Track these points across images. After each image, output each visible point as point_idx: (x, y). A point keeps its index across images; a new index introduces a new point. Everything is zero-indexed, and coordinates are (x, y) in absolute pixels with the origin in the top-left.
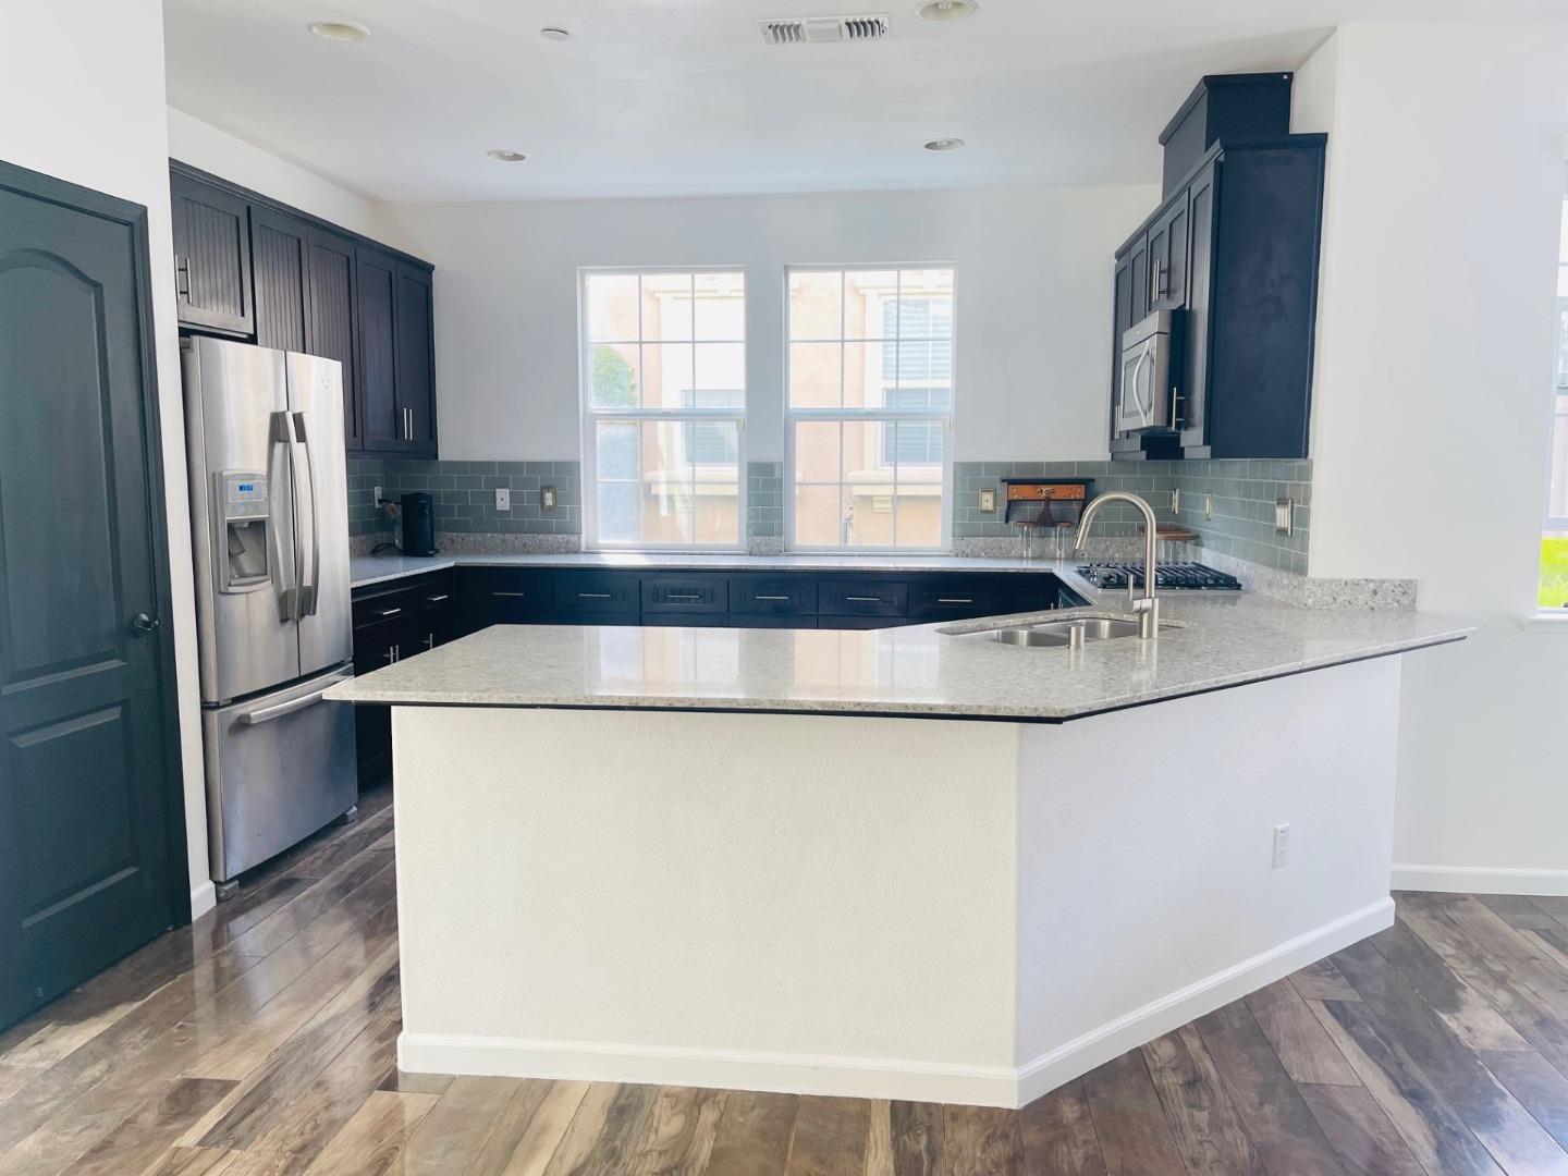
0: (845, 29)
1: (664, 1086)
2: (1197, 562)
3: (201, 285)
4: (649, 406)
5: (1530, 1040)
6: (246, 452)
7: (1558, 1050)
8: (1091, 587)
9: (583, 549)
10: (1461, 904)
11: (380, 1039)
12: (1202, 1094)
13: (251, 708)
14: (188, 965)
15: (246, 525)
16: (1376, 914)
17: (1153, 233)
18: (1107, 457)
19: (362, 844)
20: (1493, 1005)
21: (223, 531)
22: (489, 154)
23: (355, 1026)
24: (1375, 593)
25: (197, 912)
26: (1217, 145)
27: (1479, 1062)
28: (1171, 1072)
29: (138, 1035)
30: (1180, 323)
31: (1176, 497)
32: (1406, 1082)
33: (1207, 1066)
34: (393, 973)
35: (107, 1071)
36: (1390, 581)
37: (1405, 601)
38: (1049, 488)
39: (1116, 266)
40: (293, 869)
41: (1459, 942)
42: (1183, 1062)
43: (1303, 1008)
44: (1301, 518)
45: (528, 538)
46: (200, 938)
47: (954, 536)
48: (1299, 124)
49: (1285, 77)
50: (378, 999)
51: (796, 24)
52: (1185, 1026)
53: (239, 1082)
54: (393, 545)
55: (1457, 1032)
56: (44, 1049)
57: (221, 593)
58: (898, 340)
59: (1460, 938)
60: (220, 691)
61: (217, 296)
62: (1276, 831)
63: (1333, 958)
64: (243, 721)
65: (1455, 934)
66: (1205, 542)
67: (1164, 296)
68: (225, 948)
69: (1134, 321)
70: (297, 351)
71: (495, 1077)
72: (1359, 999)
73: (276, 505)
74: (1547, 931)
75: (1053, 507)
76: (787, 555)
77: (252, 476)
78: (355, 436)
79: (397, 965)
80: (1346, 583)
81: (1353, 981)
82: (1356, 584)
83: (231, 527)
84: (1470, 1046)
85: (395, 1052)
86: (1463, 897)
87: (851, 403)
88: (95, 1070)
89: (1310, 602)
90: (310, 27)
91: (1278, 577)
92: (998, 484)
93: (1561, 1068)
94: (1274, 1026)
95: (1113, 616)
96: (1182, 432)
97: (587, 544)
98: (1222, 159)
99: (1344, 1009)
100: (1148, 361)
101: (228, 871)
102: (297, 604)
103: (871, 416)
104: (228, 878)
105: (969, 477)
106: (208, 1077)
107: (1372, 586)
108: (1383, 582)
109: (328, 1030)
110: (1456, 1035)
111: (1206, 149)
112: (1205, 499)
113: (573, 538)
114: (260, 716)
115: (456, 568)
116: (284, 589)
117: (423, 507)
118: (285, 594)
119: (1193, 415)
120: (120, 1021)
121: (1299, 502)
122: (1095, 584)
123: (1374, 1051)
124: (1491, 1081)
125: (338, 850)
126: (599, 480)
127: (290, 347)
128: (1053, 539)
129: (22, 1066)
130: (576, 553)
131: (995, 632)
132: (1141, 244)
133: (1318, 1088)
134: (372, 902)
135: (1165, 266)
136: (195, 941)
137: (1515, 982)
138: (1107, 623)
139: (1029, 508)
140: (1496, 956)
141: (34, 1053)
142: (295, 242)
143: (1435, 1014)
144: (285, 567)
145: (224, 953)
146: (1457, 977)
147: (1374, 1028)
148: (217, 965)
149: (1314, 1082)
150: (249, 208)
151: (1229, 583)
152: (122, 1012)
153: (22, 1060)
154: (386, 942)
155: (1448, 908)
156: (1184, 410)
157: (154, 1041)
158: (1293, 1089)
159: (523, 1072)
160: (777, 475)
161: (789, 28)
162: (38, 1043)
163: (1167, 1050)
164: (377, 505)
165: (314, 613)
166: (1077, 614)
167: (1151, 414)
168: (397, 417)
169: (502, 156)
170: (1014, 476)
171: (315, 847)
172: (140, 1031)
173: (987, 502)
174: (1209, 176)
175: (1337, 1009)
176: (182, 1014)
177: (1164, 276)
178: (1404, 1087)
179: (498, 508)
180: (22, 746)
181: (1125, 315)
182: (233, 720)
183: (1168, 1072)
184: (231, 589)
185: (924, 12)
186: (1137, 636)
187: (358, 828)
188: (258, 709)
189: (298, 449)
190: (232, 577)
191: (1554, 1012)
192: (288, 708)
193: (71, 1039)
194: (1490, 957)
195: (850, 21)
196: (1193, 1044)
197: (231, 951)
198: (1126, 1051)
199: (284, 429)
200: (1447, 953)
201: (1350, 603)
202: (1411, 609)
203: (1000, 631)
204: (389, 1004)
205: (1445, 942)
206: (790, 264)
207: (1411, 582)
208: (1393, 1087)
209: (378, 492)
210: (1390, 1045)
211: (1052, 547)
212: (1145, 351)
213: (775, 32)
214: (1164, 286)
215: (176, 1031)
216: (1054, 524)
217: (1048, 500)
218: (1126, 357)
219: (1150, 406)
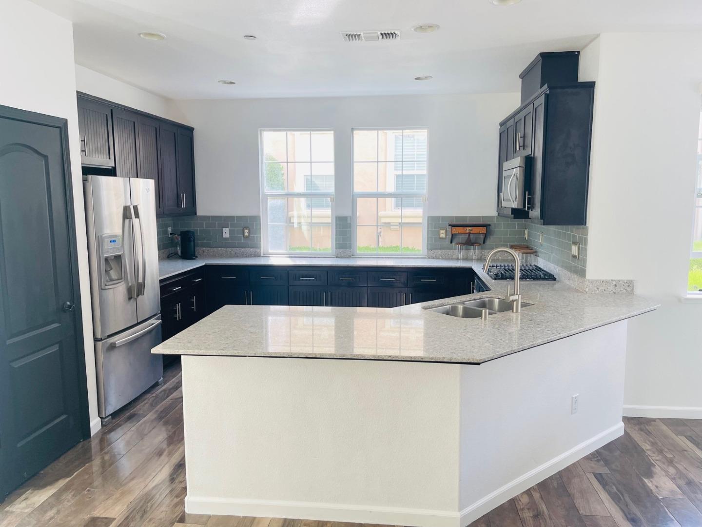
0: (380, 36)
1: (303, 520)
2: (536, 264)
3: (91, 147)
4: (290, 191)
5: (684, 493)
6: (112, 225)
7: (696, 497)
8: (489, 278)
9: (262, 255)
10: (653, 423)
11: (177, 496)
12: (541, 521)
13: (116, 339)
14: (89, 459)
15: (113, 258)
16: (616, 430)
17: (517, 118)
18: (496, 214)
19: (165, 396)
20: (667, 474)
21: (103, 261)
22: (219, 82)
23: (165, 490)
24: (616, 286)
25: (93, 432)
26: (546, 86)
27: (662, 504)
28: (527, 511)
29: (69, 495)
30: (529, 162)
31: (526, 232)
32: (629, 514)
33: (543, 507)
34: (182, 462)
35: (57, 513)
36: (622, 280)
37: (629, 289)
38: (470, 228)
39: (500, 129)
40: (135, 409)
41: (652, 443)
42: (533, 505)
43: (585, 477)
44: (583, 250)
45: (237, 250)
46: (94, 444)
47: (427, 249)
48: (583, 77)
49: (576, 53)
50: (175, 476)
51: (358, 34)
52: (533, 487)
53: (115, 519)
54: (176, 254)
55: (652, 489)
56: (29, 502)
57: (102, 289)
58: (402, 162)
59: (653, 441)
60: (103, 332)
61: (98, 151)
62: (572, 397)
63: (597, 451)
64: (113, 345)
65: (651, 439)
66: (540, 255)
67: (522, 148)
68: (106, 450)
69: (508, 159)
70: (134, 177)
71: (228, 516)
72: (609, 472)
73: (126, 247)
74: (690, 436)
75: (472, 236)
76: (353, 258)
77: (116, 236)
78: (160, 208)
79: (184, 458)
80: (603, 282)
81: (607, 463)
82: (607, 282)
83: (106, 259)
84: (657, 495)
85: (184, 503)
86: (654, 420)
87: (381, 190)
88: (51, 513)
89: (587, 290)
90: (140, 34)
91: (573, 276)
92: (447, 226)
93: (697, 507)
94: (572, 486)
95: (500, 297)
96: (530, 211)
97: (263, 253)
98: (548, 92)
99: (602, 477)
100: (515, 179)
101: (107, 412)
102: (135, 291)
103: (390, 195)
104: (107, 416)
105: (435, 223)
106: (101, 516)
107: (614, 283)
108: (619, 281)
109: (154, 492)
110: (651, 490)
111: (541, 88)
112: (540, 235)
113: (258, 250)
114: (120, 343)
115: (205, 266)
116: (130, 284)
117: (190, 237)
118: (131, 287)
119: (535, 205)
120: (61, 488)
121: (582, 245)
122: (491, 277)
123: (616, 498)
124: (666, 513)
125: (155, 399)
126: (269, 224)
127: (131, 176)
128: (472, 250)
129: (19, 511)
130: (259, 257)
131: (448, 306)
132: (511, 122)
133: (591, 517)
134: (171, 426)
135: (522, 135)
136: (92, 446)
137: (676, 462)
138: (497, 300)
139: (461, 236)
140: (669, 449)
141: (23, 504)
142: (132, 123)
143: (642, 480)
144: (130, 274)
145: (106, 453)
146: (651, 460)
147: (615, 486)
148: (103, 458)
149: (589, 514)
150: (112, 110)
151: (550, 277)
152: (62, 483)
153: (18, 508)
154: (178, 446)
155: (648, 426)
156: (531, 202)
157: (77, 498)
158: (580, 518)
159: (241, 514)
160: (349, 221)
161: (355, 35)
162: (25, 499)
163: (525, 500)
164: (169, 236)
165: (143, 294)
166: (484, 296)
167: (516, 203)
168: (178, 197)
169: (225, 82)
170: (454, 223)
171: (145, 397)
172: (70, 493)
173: (443, 234)
174: (542, 99)
175: (599, 477)
176: (87, 484)
177: (522, 139)
178: (629, 516)
179: (224, 237)
180: (15, 367)
181: (504, 155)
182: (108, 345)
183: (526, 511)
184: (107, 287)
185: (415, 30)
186: (511, 311)
187: (163, 388)
188: (119, 340)
189: (136, 221)
190: (107, 281)
191: (694, 478)
192: (132, 338)
193: (40, 496)
194: (666, 450)
195: (383, 33)
196: (536, 495)
197: (108, 452)
198: (507, 501)
199: (129, 213)
200: (647, 448)
201: (605, 290)
202: (631, 293)
203: (450, 306)
204: (180, 478)
205: (646, 443)
206: (354, 127)
207: (632, 281)
208: (625, 517)
209: (170, 230)
210: (622, 495)
211: (471, 254)
212: (514, 173)
213: (349, 37)
214: (522, 144)
215: (86, 493)
216: (472, 244)
217: (470, 234)
218: (505, 174)
219: (516, 199)
